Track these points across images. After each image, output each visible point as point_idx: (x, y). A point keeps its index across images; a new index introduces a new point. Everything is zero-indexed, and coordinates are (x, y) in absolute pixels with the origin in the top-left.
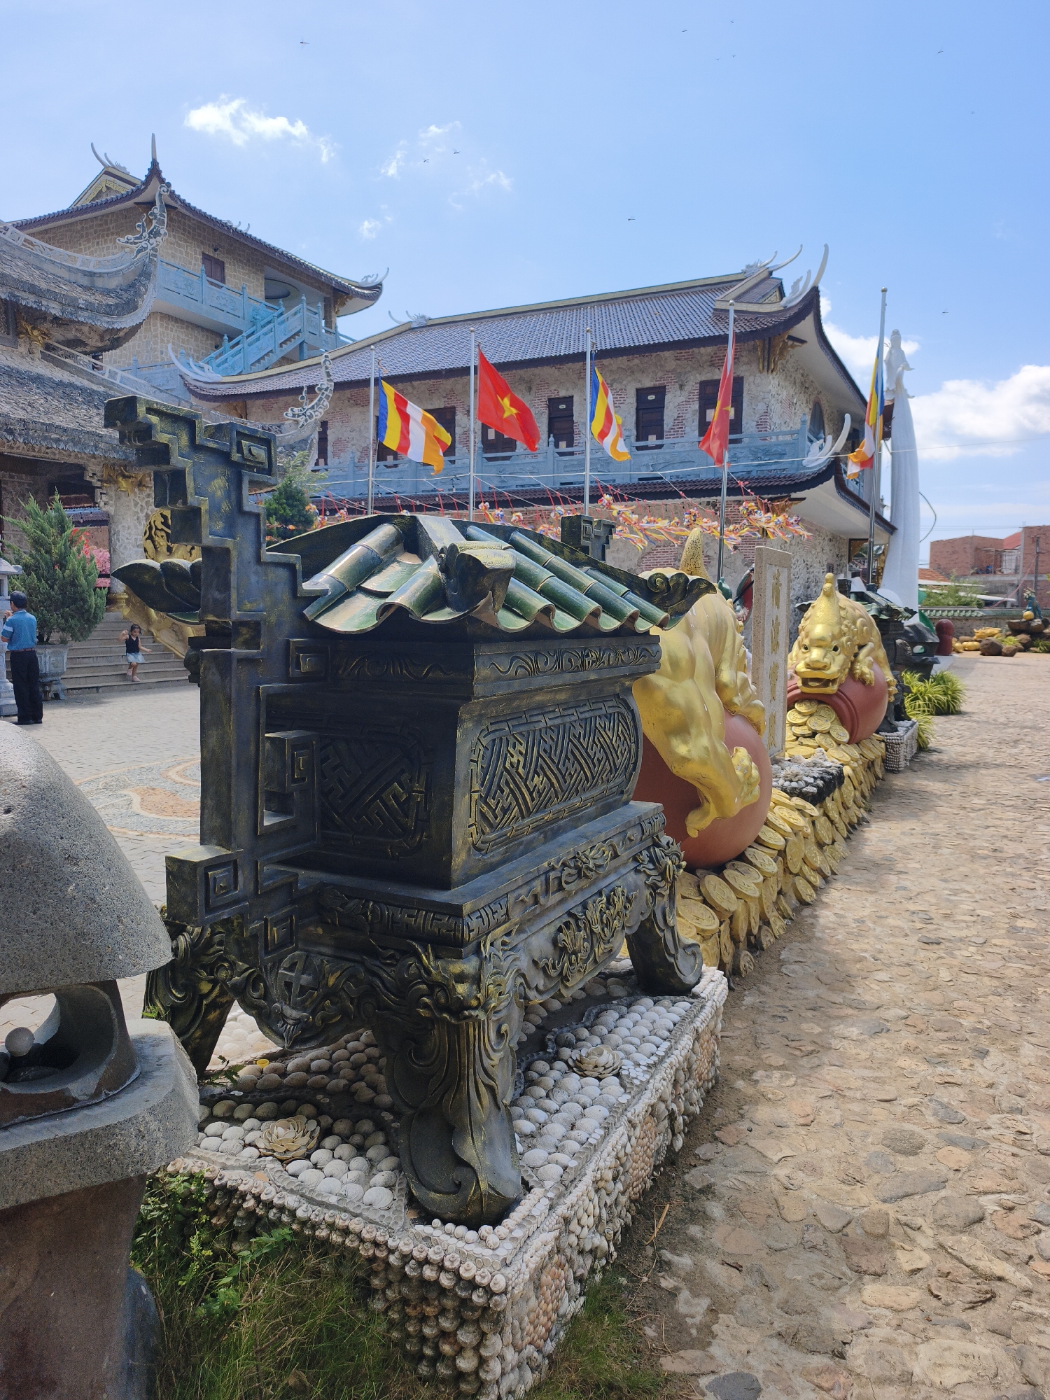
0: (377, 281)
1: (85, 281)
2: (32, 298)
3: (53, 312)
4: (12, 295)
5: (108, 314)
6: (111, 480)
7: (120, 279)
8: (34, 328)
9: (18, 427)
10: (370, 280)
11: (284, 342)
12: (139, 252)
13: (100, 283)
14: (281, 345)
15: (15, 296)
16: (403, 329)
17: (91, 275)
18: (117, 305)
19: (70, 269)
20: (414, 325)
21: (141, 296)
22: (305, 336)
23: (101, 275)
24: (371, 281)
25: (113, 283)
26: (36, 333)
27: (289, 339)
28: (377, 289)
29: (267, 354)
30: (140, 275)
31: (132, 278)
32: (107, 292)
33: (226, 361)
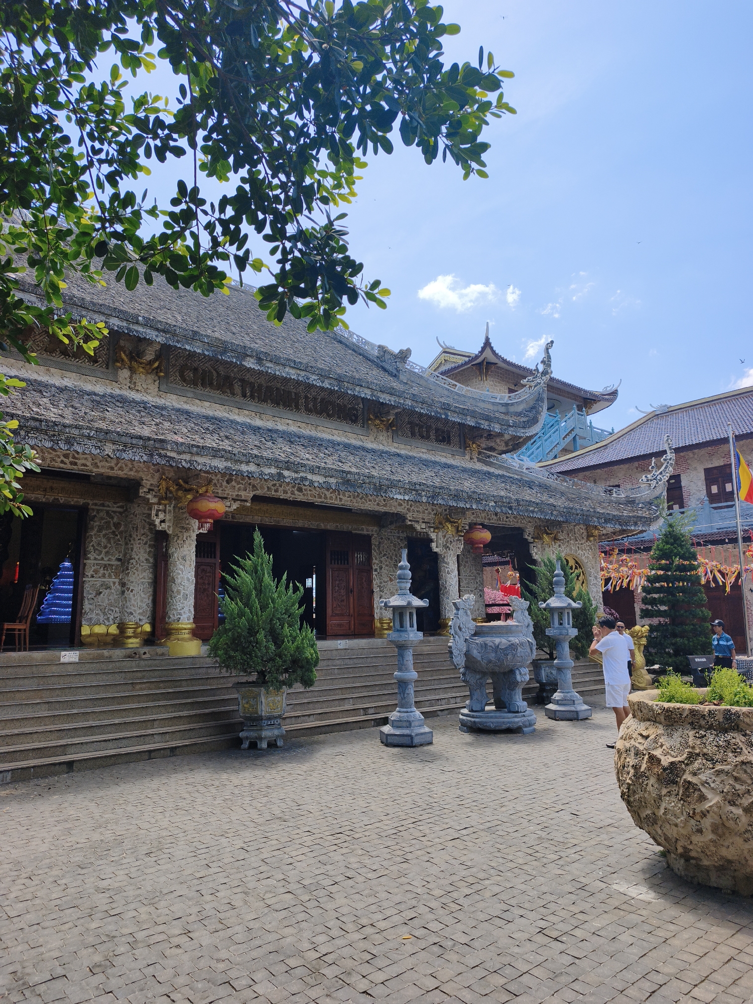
0: (614, 388)
1: (503, 409)
2: (487, 423)
3: (496, 430)
4: (477, 423)
5: (524, 428)
6: (538, 537)
7: (525, 405)
8: (473, 443)
9: (514, 505)
10: (608, 389)
11: (565, 437)
12: (535, 386)
13: (512, 409)
14: (564, 439)
15: (479, 423)
16: (650, 416)
17: (507, 405)
18: (528, 421)
19: (493, 404)
20: (658, 413)
21: (540, 413)
22: (577, 431)
23: (512, 404)
24: (610, 390)
25: (520, 409)
26: (474, 446)
27: (568, 435)
28: (614, 394)
29: (556, 446)
30: (537, 400)
31: (531, 404)
32: (519, 414)
33: (533, 453)
